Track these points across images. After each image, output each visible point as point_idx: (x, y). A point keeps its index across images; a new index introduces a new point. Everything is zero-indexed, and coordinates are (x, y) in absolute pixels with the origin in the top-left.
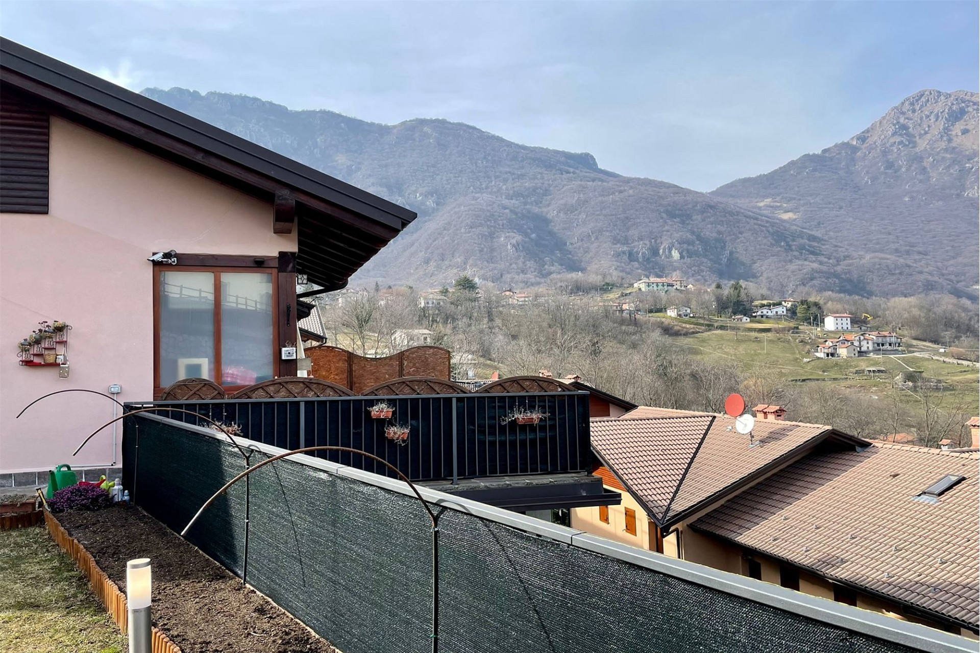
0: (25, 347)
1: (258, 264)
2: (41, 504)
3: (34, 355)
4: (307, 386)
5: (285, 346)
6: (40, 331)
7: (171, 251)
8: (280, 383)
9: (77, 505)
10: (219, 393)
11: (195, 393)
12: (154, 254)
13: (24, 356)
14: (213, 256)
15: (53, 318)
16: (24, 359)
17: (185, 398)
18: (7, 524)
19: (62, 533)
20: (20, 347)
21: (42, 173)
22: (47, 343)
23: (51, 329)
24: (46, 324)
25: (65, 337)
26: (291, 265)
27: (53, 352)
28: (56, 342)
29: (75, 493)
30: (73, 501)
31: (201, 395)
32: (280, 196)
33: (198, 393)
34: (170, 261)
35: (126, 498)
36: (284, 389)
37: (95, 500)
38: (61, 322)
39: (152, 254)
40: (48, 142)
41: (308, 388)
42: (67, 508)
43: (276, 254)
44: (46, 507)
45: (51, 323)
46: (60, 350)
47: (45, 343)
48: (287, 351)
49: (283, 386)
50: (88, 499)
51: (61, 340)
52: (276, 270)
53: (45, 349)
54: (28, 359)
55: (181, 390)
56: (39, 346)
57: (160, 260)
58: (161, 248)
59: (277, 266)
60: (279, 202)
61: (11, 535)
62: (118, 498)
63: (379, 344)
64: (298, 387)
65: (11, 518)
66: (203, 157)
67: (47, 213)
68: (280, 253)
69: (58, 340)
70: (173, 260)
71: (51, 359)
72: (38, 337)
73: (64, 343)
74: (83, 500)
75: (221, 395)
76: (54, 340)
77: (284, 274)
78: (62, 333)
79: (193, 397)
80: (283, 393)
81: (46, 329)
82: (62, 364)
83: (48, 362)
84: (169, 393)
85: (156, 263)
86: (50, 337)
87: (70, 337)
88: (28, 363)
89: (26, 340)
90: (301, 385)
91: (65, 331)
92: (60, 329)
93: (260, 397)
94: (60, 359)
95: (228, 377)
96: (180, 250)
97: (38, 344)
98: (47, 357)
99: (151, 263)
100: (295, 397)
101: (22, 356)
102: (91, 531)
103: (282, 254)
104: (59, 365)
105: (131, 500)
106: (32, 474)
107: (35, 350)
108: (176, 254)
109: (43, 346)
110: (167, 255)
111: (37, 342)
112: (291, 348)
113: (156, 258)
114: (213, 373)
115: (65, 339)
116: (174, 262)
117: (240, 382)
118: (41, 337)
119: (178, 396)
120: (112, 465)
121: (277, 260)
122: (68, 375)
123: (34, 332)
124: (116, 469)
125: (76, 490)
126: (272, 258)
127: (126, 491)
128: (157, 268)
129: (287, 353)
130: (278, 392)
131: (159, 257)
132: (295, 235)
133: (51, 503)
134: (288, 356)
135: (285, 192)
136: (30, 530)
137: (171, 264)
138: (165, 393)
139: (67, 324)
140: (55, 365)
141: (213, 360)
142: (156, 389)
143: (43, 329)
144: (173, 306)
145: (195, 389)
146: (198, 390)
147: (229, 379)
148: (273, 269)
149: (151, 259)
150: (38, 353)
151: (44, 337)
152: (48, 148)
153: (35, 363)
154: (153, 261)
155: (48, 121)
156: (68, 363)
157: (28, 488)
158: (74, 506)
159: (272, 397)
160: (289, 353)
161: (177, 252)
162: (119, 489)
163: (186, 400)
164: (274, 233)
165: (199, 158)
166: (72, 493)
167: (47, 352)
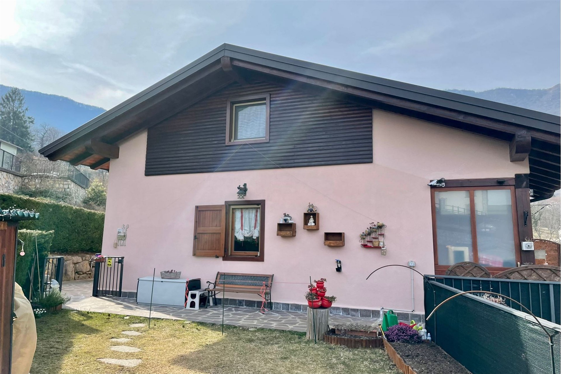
0: (363, 237)
1: (500, 183)
2: (380, 334)
3: (368, 241)
4: (554, 273)
5: (525, 241)
6: (371, 228)
7: (442, 179)
8: (532, 269)
9: (402, 338)
10: (486, 273)
11: (469, 272)
12: (431, 181)
13: (363, 242)
14: (469, 180)
15: (377, 220)
16: (363, 243)
17: (462, 275)
18: (364, 344)
19: (399, 359)
20: (361, 237)
21: (370, 141)
22: (374, 235)
23: (376, 227)
24: (373, 224)
25: (383, 231)
26: (525, 183)
27: (377, 240)
28: (379, 235)
29: (400, 330)
30: (400, 336)
31: (473, 273)
32: (519, 135)
33: (471, 272)
34: (441, 185)
35: (429, 338)
36: (535, 274)
37: (412, 337)
38: (381, 223)
39: (430, 181)
40: (371, 124)
41: (554, 274)
42: (396, 339)
43: (513, 176)
44: (384, 336)
45: (376, 223)
46: (381, 239)
47: (373, 235)
48: (527, 244)
49: (534, 271)
50: (408, 335)
51: (381, 233)
52: (513, 187)
53: (373, 238)
54: (364, 244)
55: (458, 269)
56: (370, 236)
57: (435, 184)
58: (435, 177)
59: (514, 184)
60: (519, 139)
61: (367, 352)
62: (424, 338)
63: (552, 235)
64: (546, 273)
65: (366, 340)
66: (464, 118)
67: (372, 162)
68: (516, 175)
69: (379, 233)
70: (443, 184)
71: (376, 244)
72: (369, 231)
73: (382, 235)
74: (405, 336)
75: (487, 275)
76: (378, 233)
77: (520, 189)
78: (381, 229)
79: (468, 274)
80: (534, 276)
81: (374, 227)
82: (383, 247)
83: (375, 246)
84: (451, 271)
85: (432, 187)
86: (376, 232)
87: (386, 231)
88: (365, 246)
89: (363, 233)
90: (549, 271)
91: (383, 228)
92: (380, 227)
93: (517, 278)
94: (381, 245)
95: (482, 260)
96: (447, 178)
97: (369, 235)
98: (374, 243)
99: (430, 187)
100: (545, 280)
101: (361, 242)
102: (416, 361)
103: (518, 176)
104: (381, 248)
105: (432, 340)
106: (369, 311)
107: (368, 238)
108: (445, 180)
109: (372, 237)
110: (440, 181)
111: (369, 234)
112: (530, 242)
113: (432, 183)
114: (472, 257)
115: (383, 233)
116: (444, 185)
117: (491, 264)
118: (371, 231)
119: (458, 273)
120: (412, 312)
121: (514, 180)
122: (386, 254)
123: (368, 228)
124: (415, 314)
125: (400, 329)
126: (511, 179)
127: (429, 334)
128: (433, 189)
129: (526, 245)
130: (531, 275)
131: (434, 183)
132: (527, 161)
133: (387, 334)
134: (527, 248)
135: (523, 132)
136: (377, 350)
137: (441, 187)
138: (449, 270)
139: (384, 224)
140: (379, 248)
141: (471, 248)
142: (436, 265)
143: (372, 227)
144: (443, 213)
145: (469, 269)
146: (471, 270)
147: (484, 262)
148: (511, 186)
149: (430, 184)
150: (370, 240)
151: (372, 231)
152: (372, 127)
153: (368, 246)
154: (431, 186)
155: (371, 112)
156: (386, 247)
157: (367, 319)
158: (400, 339)
159: (526, 279)
160: (529, 246)
161: (446, 179)
162: (424, 332)
163: (463, 276)
164: (511, 162)
165: (461, 118)
166: (398, 330)
167: (374, 240)
